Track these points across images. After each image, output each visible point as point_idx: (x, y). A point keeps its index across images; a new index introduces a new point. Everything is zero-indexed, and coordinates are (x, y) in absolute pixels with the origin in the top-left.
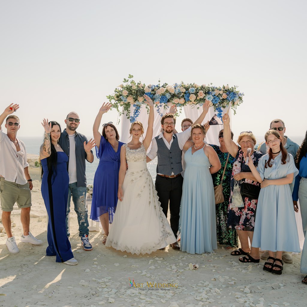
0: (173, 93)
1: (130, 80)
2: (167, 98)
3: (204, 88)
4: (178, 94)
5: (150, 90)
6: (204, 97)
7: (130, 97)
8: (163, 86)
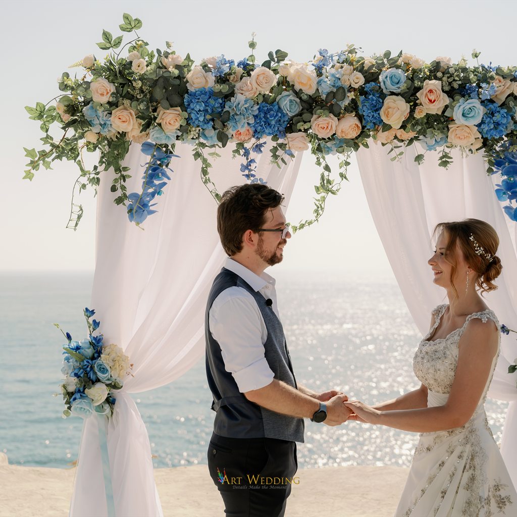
0: (311, 92)
2: (284, 115)
3: (443, 73)
4: (332, 95)
5: (211, 78)
6: (445, 110)
7: (125, 109)
8: (267, 64)
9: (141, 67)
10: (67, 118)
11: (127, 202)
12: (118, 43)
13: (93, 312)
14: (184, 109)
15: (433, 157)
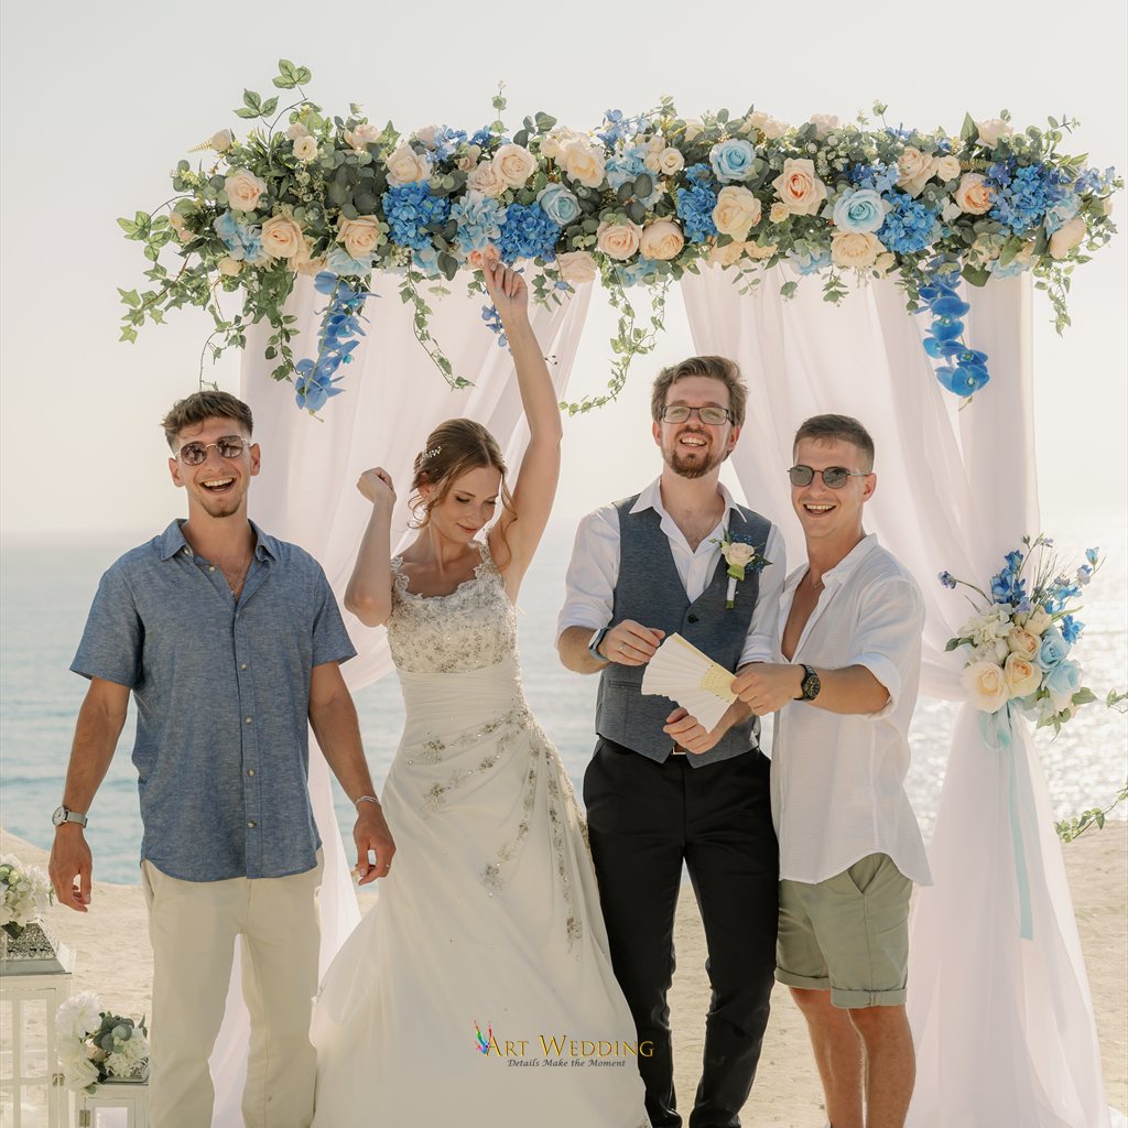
0: (596, 183)
2: (551, 224)
3: (819, 144)
4: (630, 188)
5: (426, 164)
6: (822, 208)
7: (285, 219)
8: (521, 139)
9: (307, 152)
10: (190, 237)
11: (294, 376)
12: (271, 107)
14: (383, 218)
15: (812, 285)
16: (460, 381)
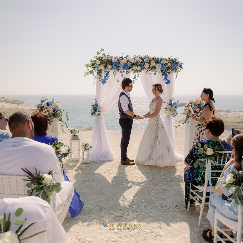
0: (133, 62)
1: (102, 53)
2: (128, 66)
3: (155, 59)
4: (136, 63)
5: (116, 60)
6: (155, 65)
7: (102, 65)
8: (125, 57)
9: (105, 58)
10: (92, 67)
11: (102, 81)
12: (100, 53)
13: (96, 99)
14: (112, 65)
15: (153, 73)
16: (119, 82)
